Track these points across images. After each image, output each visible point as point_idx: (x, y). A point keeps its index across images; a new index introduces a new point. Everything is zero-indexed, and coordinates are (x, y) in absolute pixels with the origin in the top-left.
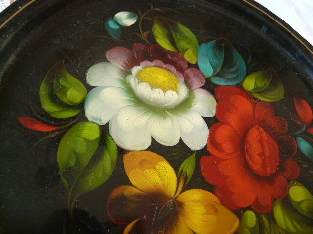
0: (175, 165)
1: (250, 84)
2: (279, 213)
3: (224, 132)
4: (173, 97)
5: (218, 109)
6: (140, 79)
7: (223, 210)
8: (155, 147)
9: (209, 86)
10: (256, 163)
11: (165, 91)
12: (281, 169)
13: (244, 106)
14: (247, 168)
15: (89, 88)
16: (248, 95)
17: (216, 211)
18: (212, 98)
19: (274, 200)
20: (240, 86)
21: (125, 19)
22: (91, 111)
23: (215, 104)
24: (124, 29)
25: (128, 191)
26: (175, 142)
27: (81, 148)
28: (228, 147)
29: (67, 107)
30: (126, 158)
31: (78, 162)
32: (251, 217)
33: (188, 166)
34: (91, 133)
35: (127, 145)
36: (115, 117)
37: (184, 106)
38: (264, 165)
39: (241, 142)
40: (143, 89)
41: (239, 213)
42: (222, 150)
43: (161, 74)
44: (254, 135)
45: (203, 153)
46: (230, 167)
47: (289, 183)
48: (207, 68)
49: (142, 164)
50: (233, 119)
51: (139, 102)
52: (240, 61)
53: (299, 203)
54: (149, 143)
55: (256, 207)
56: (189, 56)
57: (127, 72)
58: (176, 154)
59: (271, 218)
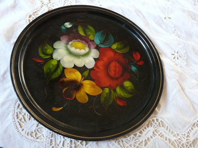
0: (82, 73)
1: (114, 47)
2: (118, 90)
3: (101, 63)
4: (83, 52)
5: (99, 55)
6: (72, 46)
7: (97, 87)
8: (75, 67)
9: (97, 48)
10: (112, 73)
11: (80, 49)
12: (122, 76)
13: (110, 54)
14: (108, 75)
15: (54, 49)
16: (113, 50)
17: (94, 87)
18: (98, 52)
19: (117, 86)
20: (110, 47)
21: (68, 25)
22: (55, 56)
23: (99, 54)
24: (67, 29)
25: (65, 80)
26: (82, 66)
27: (51, 67)
28: (102, 68)
29: (47, 55)
30: (65, 70)
31: (50, 71)
32: (107, 90)
33: (86, 73)
34: (54, 63)
35: (66, 66)
36: (63, 58)
37: (87, 54)
38: (115, 74)
39: (107, 67)
40: (73, 49)
41: (103, 88)
42: (99, 69)
43: (80, 44)
44: (113, 65)
45: (92, 69)
46: (101, 74)
47: (124, 80)
48: (97, 41)
49: (70, 72)
50: (105, 59)
51: (71, 53)
52: (112, 38)
53: (127, 87)
54: (73, 66)
55: (110, 87)
56: (91, 37)
57: (67, 44)
58: (82, 69)
59: (115, 91)
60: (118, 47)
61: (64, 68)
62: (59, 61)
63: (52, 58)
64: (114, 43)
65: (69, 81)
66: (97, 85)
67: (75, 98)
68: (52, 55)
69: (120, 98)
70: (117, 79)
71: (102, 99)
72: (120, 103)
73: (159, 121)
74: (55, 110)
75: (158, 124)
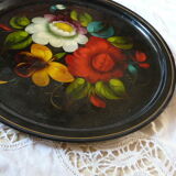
4: (67, 34)
6: (55, 25)
8: (49, 46)
9: (88, 35)
15: (31, 23)
16: (109, 43)
17: (64, 73)
19: (99, 80)
21: (60, 7)
24: (58, 10)
25: (28, 54)
28: (85, 55)
29: (19, 26)
32: (81, 81)
34: (24, 34)
40: (54, 29)
41: (75, 77)
43: (65, 26)
48: (91, 29)
51: (49, 31)
52: (112, 31)
53: (114, 86)
54: (46, 43)
56: (84, 24)
57: (51, 22)
58: (56, 51)
59: (93, 85)
61: (33, 43)
62: (31, 35)
63: (23, 30)
66: (70, 72)
67: (30, 77)
68: (25, 27)
69: (97, 96)
70: (102, 73)
73: (155, 147)
75: (150, 150)
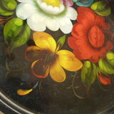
0: (56, 39)
1: (95, 7)
2: (101, 63)
3: (79, 27)
4: (57, 10)
5: (78, 17)
7: (76, 59)
8: (48, 31)
9: (75, 6)
10: (93, 42)
12: (104, 45)
13: (90, 16)
14: (89, 44)
15: (18, 3)
17: (73, 60)
20: (89, 8)
22: (19, 13)
23: (77, 14)
26: (57, 29)
28: (81, 34)
30: (34, 34)
32: (88, 64)
33: (62, 40)
34: (19, 23)
35: (35, 29)
36: (30, 17)
37: (62, 14)
38: (97, 42)
39: (87, 33)
41: (83, 61)
42: (78, 35)
44: (94, 30)
45: (69, 35)
47: (107, 51)
49: (41, 37)
50: (85, 22)
51: (41, 11)
53: (111, 60)
54: (45, 29)
55: (91, 60)
58: (57, 35)
59: (97, 64)
60: (99, 7)
61: (32, 32)
62: (25, 22)
63: (15, 16)
64: (94, 2)
65: (39, 50)
66: (76, 57)
67: (49, 76)
68: (14, 11)
69: (103, 75)
70: (99, 49)
71: (83, 77)
72: (104, 82)
74: (21, 94)
